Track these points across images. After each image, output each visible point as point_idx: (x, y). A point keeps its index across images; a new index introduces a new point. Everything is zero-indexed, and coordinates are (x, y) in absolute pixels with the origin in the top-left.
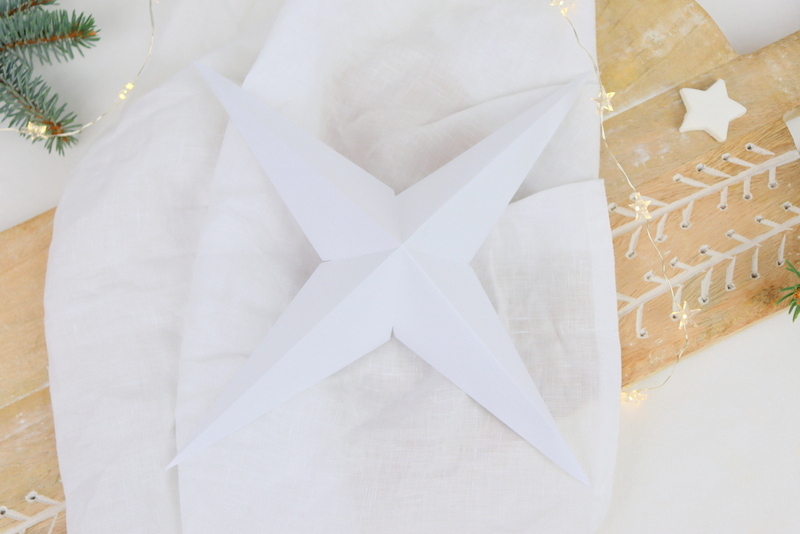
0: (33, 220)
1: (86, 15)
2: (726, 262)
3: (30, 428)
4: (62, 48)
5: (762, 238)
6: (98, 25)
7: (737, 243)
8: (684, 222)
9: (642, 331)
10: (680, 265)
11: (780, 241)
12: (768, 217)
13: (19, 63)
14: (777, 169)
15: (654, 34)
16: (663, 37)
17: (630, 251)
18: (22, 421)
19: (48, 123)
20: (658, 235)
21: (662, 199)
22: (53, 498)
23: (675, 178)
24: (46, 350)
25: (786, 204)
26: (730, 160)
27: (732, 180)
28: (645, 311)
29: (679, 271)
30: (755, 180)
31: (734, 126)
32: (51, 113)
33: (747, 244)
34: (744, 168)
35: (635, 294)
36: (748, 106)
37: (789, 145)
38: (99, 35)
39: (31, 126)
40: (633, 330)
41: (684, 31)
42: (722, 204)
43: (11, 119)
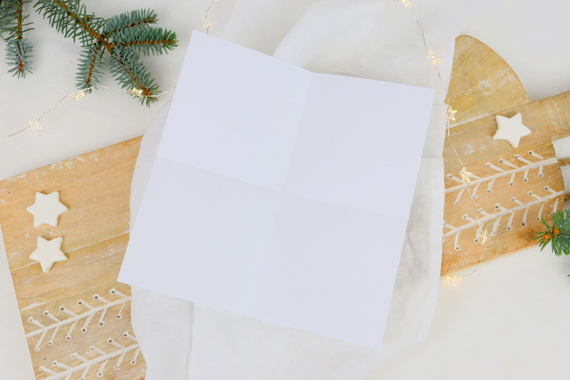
0: (130, 141)
1: (172, 32)
2: (509, 215)
3: (115, 254)
4: (156, 48)
5: (531, 204)
6: (178, 37)
7: (515, 205)
8: (489, 189)
9: (458, 246)
10: (483, 213)
11: (540, 207)
12: (535, 193)
13: (132, 53)
14: (544, 167)
15: (486, 83)
16: (491, 85)
17: (456, 202)
18: (112, 250)
19: (143, 89)
20: (473, 195)
21: (478, 175)
22: (124, 293)
23: (487, 164)
24: (129, 213)
25: (546, 187)
26: (519, 158)
27: (519, 169)
28: (460, 236)
29: (482, 216)
30: (531, 171)
31: (523, 140)
32: (146, 83)
33: (522, 206)
34: (526, 164)
35: (456, 225)
36: (533, 130)
37: (553, 154)
38: (177, 43)
39: (134, 89)
40: (453, 245)
41: (502, 83)
42: (511, 182)
43: (122, 84)
